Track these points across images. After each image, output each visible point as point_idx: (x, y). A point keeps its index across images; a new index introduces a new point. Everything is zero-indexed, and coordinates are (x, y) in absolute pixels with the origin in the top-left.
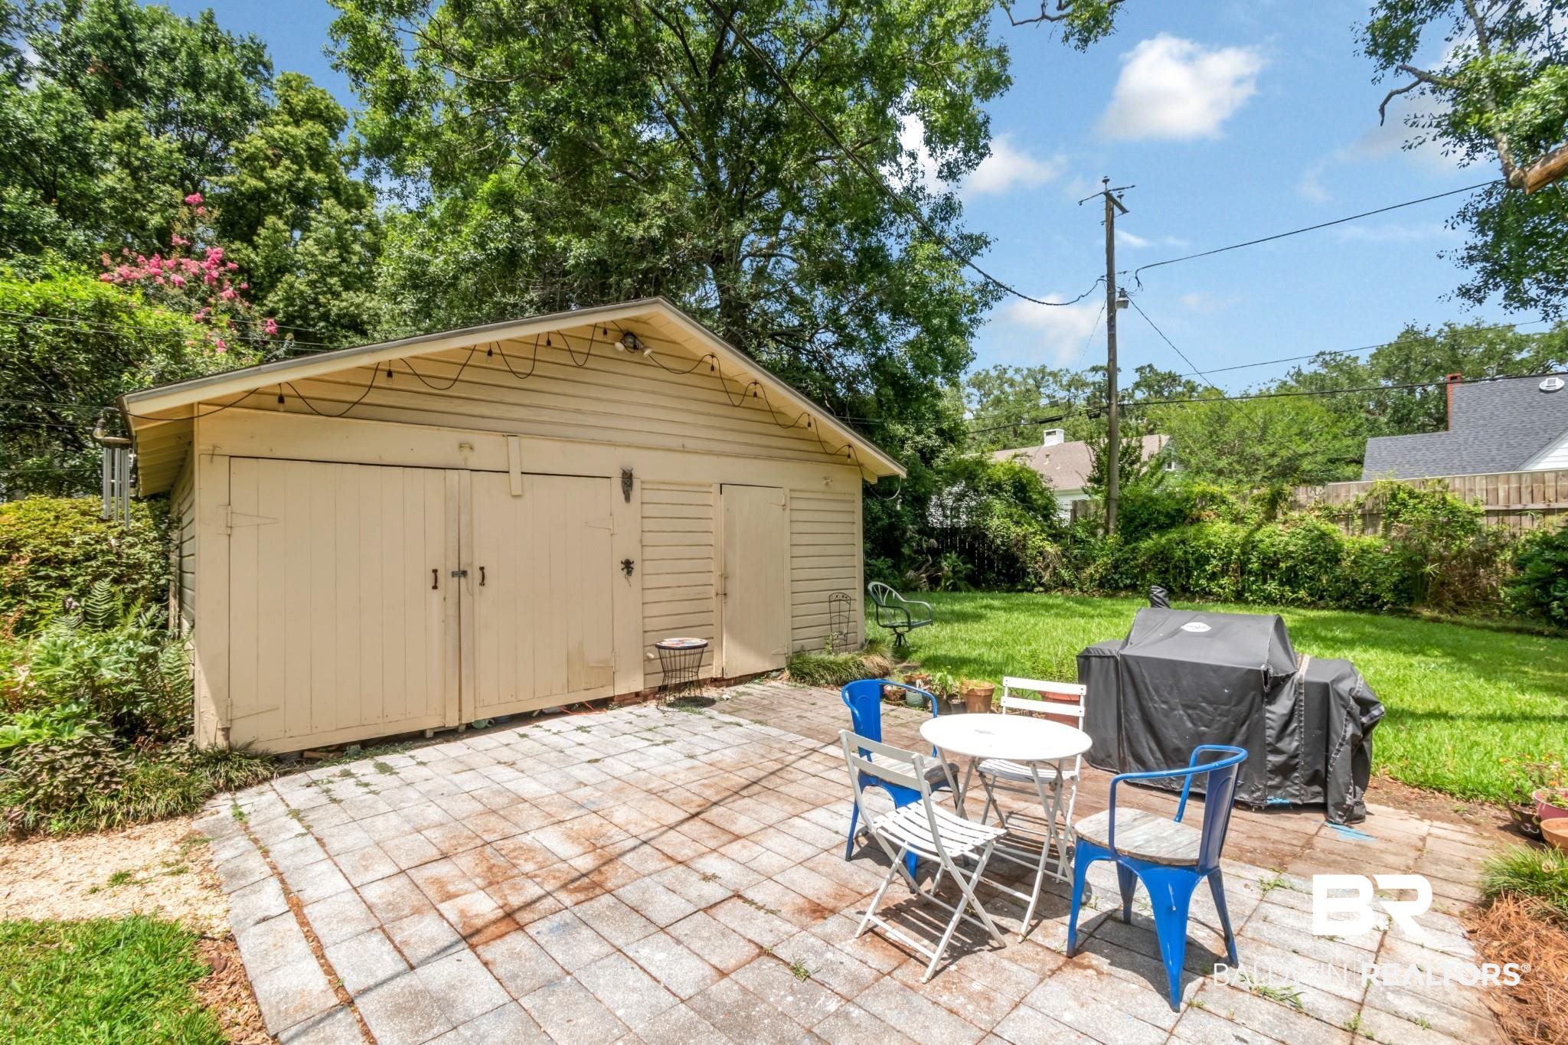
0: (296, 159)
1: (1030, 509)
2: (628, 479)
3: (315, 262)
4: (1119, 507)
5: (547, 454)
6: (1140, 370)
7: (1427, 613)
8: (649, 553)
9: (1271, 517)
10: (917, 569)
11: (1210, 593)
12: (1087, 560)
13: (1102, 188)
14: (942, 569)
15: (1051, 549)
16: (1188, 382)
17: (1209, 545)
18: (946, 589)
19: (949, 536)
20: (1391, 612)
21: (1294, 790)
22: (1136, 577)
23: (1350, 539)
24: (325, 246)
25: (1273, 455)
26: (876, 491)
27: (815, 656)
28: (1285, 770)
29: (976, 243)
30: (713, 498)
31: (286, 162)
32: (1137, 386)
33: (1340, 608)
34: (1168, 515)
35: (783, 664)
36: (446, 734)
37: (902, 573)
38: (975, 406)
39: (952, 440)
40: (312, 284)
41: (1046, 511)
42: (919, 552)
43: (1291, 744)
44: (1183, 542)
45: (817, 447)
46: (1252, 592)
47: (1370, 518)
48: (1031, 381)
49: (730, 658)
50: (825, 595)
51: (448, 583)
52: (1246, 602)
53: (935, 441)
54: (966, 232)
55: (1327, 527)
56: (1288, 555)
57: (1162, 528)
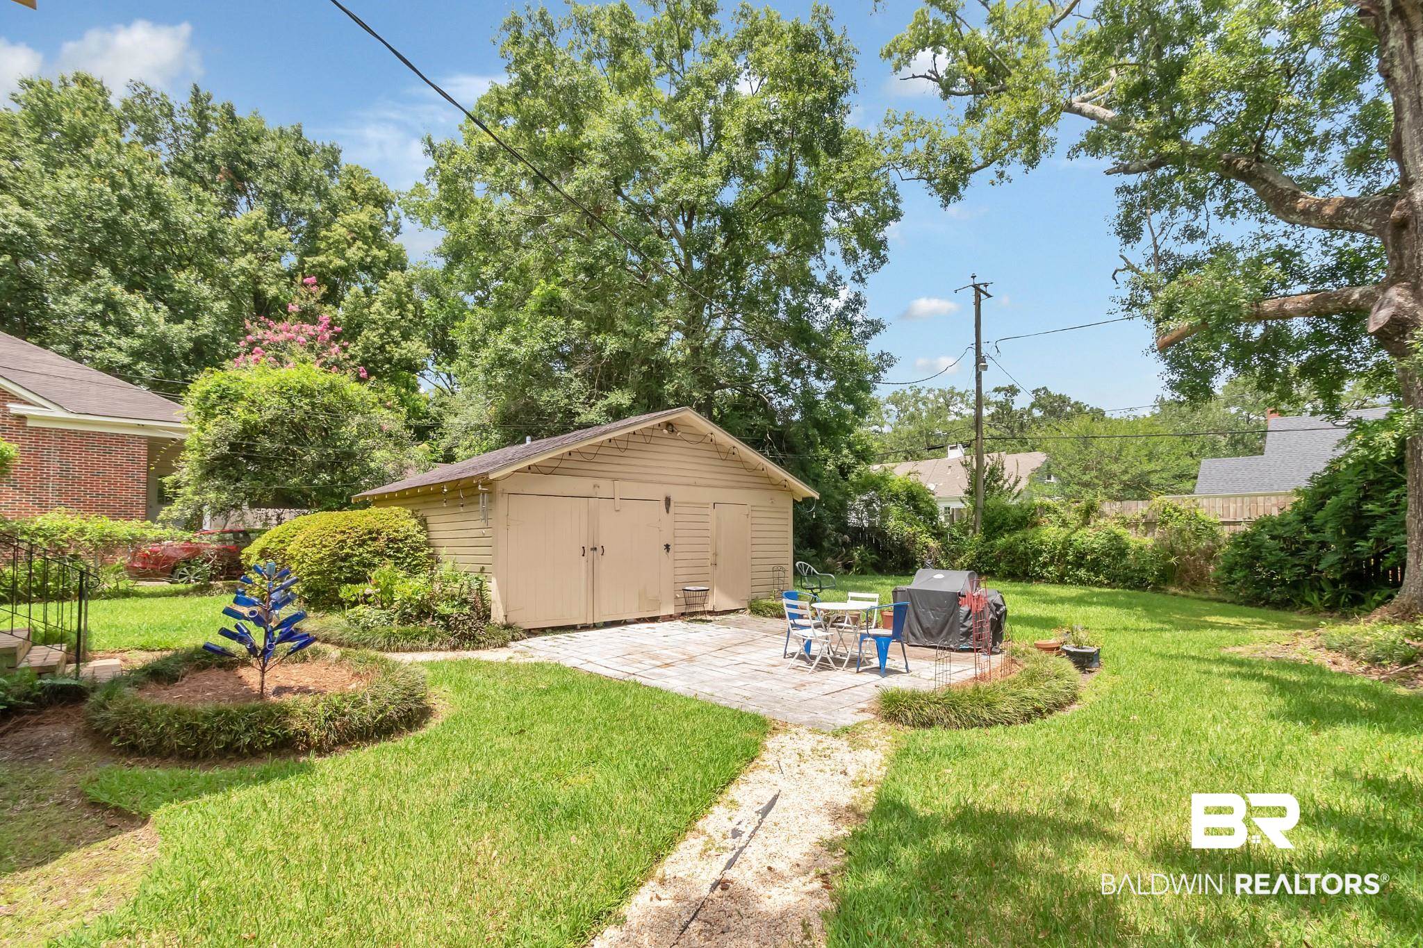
0: (365, 240)
1: (919, 513)
2: (668, 501)
3: (383, 319)
4: (983, 514)
5: (631, 489)
6: (1036, 391)
7: (1173, 590)
8: (678, 541)
9: (1086, 523)
10: (835, 558)
11: (1043, 577)
12: (959, 553)
13: (971, 282)
14: (853, 558)
15: (933, 543)
16: (1077, 403)
17: (1042, 543)
18: (856, 572)
19: (858, 535)
20: (1153, 589)
21: (970, 644)
22: (993, 565)
23: (1134, 539)
24: (390, 306)
25: (1125, 472)
26: (801, 506)
27: (764, 601)
28: (967, 634)
29: (875, 327)
30: (710, 511)
31: (359, 243)
32: (1033, 406)
33: (1125, 588)
34: (1015, 521)
35: (746, 606)
36: (585, 627)
37: (823, 560)
38: (893, 420)
39: (864, 459)
40: (381, 336)
41: (932, 516)
42: (836, 543)
43: (969, 623)
44: (1025, 540)
45: (767, 481)
46: (1070, 577)
47: (1150, 525)
48: (941, 400)
49: (717, 600)
50: (770, 568)
51: (589, 553)
52: (1065, 583)
53: (851, 460)
54: (869, 319)
55: (1121, 531)
56: (1093, 550)
57: (1011, 531)
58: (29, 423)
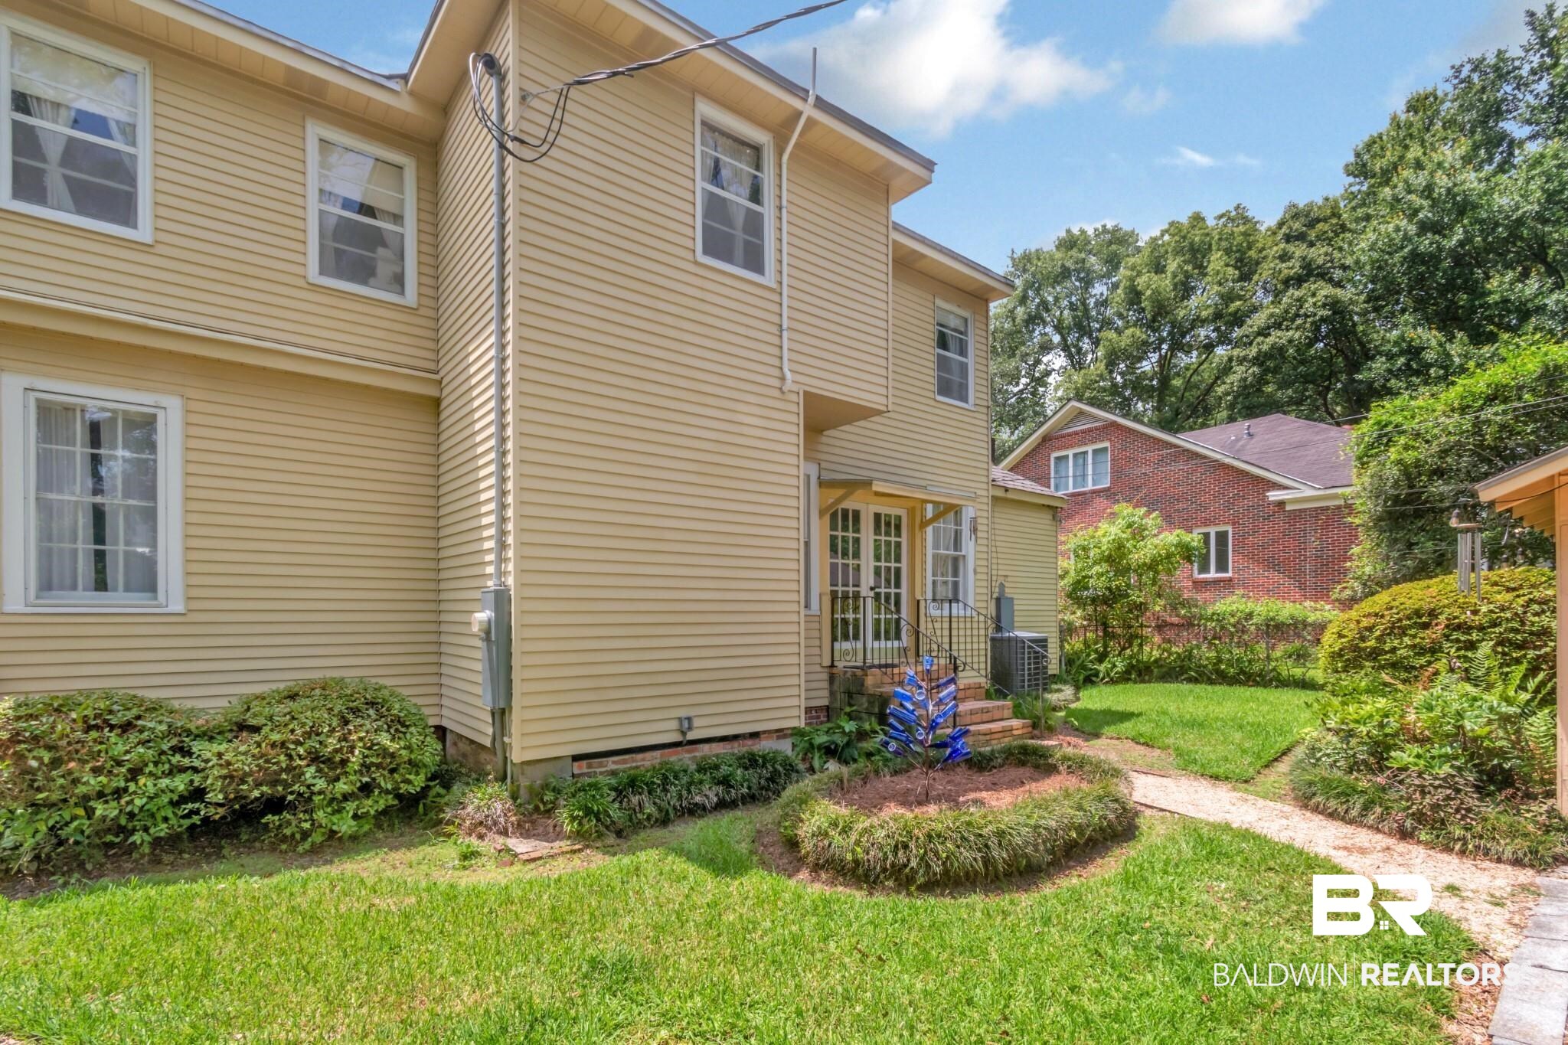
58: (1288, 508)
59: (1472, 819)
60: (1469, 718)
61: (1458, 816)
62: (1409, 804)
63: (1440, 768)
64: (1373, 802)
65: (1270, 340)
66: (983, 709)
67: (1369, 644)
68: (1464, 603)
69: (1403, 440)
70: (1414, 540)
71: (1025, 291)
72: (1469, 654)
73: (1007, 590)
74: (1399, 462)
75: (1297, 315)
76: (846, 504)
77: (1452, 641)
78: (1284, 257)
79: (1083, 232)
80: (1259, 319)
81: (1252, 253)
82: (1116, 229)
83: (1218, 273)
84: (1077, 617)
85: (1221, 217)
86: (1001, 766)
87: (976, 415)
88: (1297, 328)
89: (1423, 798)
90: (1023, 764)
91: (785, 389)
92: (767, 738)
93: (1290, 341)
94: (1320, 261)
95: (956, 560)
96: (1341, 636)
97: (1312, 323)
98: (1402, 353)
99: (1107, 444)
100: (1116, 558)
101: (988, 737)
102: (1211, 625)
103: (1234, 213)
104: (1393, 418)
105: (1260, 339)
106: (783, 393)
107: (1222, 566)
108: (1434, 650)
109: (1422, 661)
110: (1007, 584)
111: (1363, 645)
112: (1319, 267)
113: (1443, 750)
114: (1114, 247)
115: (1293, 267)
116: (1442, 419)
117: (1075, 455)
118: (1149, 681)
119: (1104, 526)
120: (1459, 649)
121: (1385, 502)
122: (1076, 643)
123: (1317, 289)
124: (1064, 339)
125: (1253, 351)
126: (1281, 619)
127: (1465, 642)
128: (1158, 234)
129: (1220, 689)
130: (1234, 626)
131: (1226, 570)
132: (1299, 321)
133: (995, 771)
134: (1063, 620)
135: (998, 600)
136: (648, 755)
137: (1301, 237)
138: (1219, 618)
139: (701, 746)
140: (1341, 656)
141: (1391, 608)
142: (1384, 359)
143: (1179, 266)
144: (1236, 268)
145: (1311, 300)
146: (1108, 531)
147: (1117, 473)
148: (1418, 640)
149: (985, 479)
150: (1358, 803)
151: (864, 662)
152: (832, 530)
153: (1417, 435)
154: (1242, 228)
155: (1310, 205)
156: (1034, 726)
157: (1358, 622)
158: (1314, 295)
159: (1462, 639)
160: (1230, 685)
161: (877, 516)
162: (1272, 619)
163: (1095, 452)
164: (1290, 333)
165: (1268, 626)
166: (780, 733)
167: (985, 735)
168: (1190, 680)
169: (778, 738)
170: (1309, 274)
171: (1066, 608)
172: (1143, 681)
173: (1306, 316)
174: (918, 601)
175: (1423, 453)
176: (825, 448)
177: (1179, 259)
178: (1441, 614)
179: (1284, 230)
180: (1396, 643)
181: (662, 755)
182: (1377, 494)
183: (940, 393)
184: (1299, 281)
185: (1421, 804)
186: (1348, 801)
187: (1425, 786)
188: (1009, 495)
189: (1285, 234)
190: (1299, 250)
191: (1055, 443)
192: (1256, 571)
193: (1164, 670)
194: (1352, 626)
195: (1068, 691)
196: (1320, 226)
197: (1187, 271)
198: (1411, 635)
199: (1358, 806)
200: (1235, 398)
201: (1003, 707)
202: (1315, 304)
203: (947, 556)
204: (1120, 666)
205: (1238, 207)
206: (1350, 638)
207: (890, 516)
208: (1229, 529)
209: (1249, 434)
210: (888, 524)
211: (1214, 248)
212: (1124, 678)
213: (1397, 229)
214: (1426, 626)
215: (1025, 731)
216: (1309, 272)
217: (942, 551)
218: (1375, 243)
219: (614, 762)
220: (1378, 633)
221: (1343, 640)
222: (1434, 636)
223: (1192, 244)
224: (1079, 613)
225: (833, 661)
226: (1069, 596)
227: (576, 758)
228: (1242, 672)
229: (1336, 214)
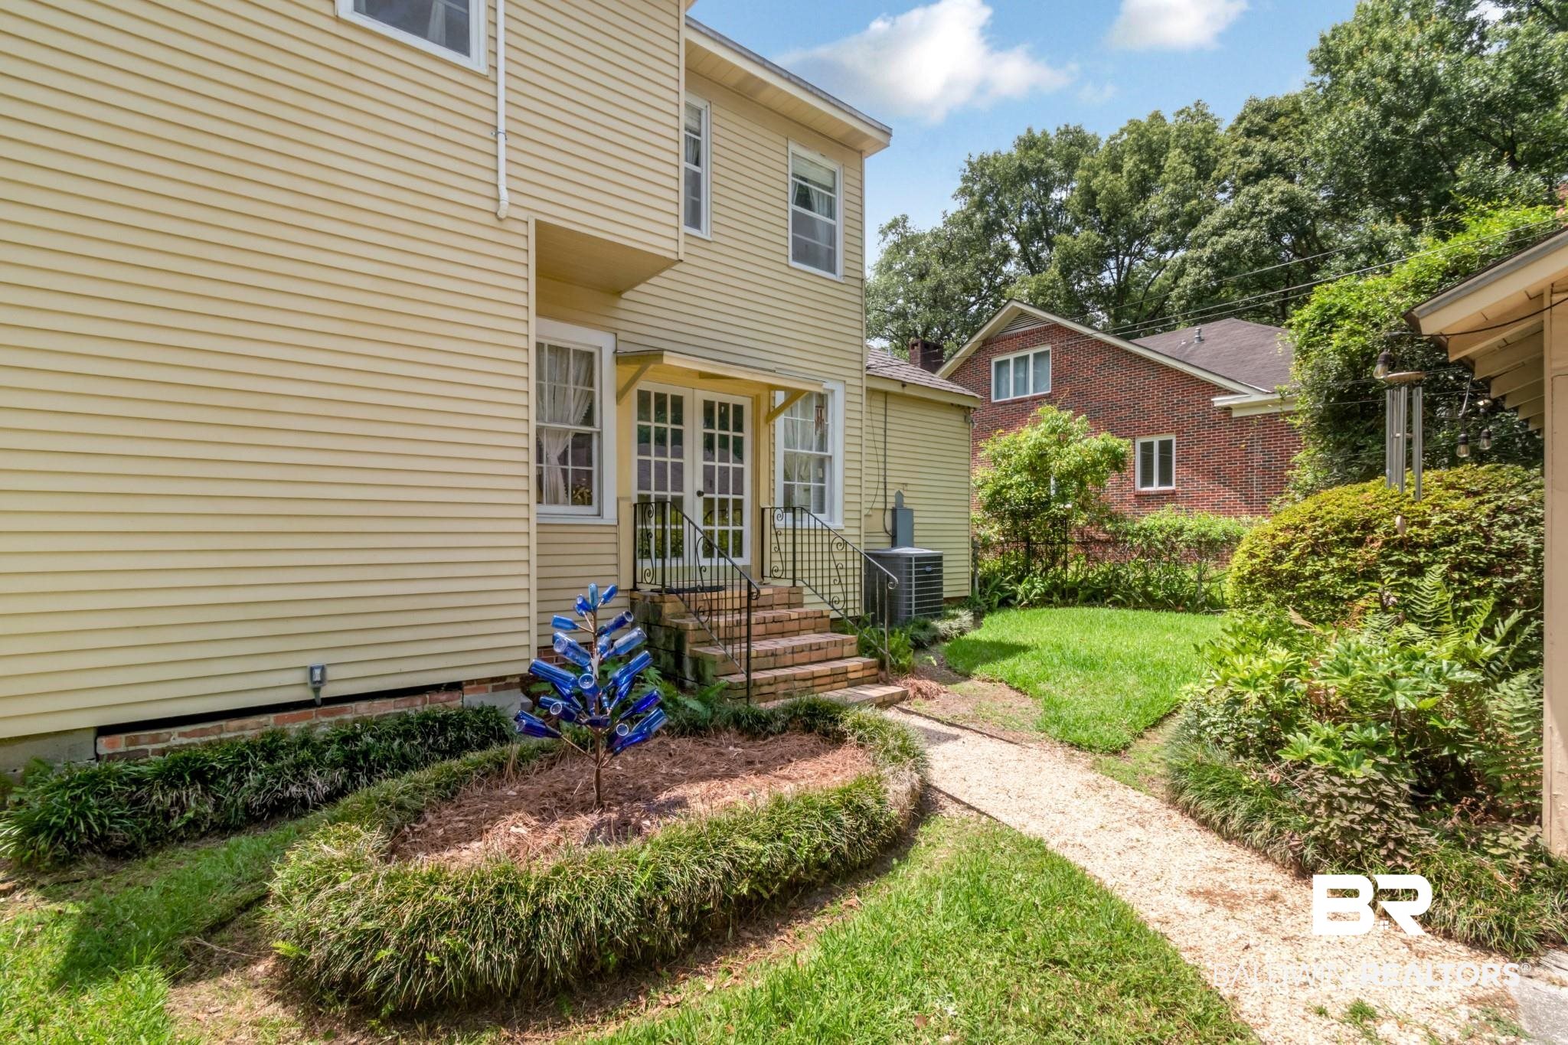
58: (1235, 414)
59: (1405, 858)
60: (1404, 689)
61: (1383, 852)
62: (1311, 820)
63: (1358, 765)
64: (1260, 810)
65: (1225, 239)
66: (811, 645)
67: (1284, 566)
68: (1409, 512)
69: (1348, 325)
70: (1361, 442)
71: (983, 196)
72: (1414, 581)
73: (906, 500)
74: (1343, 350)
75: (1253, 214)
76: (643, 385)
77: (1391, 563)
78: (1245, 152)
79: (1045, 134)
80: (1214, 220)
81: (1210, 151)
82: (1078, 131)
83: (1175, 169)
84: (993, 532)
85: (1181, 112)
86: (784, 730)
87: (845, 288)
88: (1252, 228)
89: (1331, 816)
90: (809, 729)
91: (502, 214)
92: (473, 690)
93: (1246, 241)
94: (1281, 156)
95: (822, 462)
96: (1252, 556)
97: (1269, 221)
98: (1362, 249)
99: (1048, 348)
100: (1037, 466)
101: (809, 683)
102: (1137, 541)
103: (1193, 110)
104: (1337, 301)
105: (1215, 239)
106: (500, 220)
107: (1165, 479)
108: (1370, 574)
109: (1352, 590)
110: (905, 494)
111: (1277, 568)
112: (1279, 163)
113: (1366, 733)
114: (1073, 149)
115: (1254, 162)
116: (1394, 300)
117: (1016, 360)
118: (1073, 605)
119: (1027, 431)
120: (1401, 574)
121: (1328, 398)
122: (991, 561)
123: (1274, 185)
124: (1024, 250)
125: (1207, 252)
126: (1213, 535)
127: (1409, 564)
128: (1117, 132)
129: (1148, 615)
130: (1163, 543)
131: (1169, 483)
132: (1254, 220)
133: (771, 738)
134: (979, 536)
135: (894, 511)
136: (250, 722)
137: (1262, 131)
138: (1147, 534)
139: (353, 705)
140: (1251, 581)
141: (1315, 520)
142: (1343, 257)
143: (1136, 165)
144: (1193, 165)
145: (1267, 197)
146: (1029, 437)
147: (1059, 379)
148: (1348, 562)
149: (857, 366)
150: (1241, 808)
151: (663, 584)
152: (640, 419)
153: (1364, 317)
154: (1201, 125)
155: (1271, 99)
156: (882, 666)
157: (1274, 537)
158: (1270, 191)
159: (1406, 560)
160: (1157, 609)
161: (709, 407)
162: (1204, 535)
163: (1036, 356)
164: (1246, 232)
165: (1200, 543)
166: (499, 683)
167: (804, 680)
168: (1117, 604)
169: (495, 689)
170: (1269, 170)
171: (985, 521)
172: (1066, 605)
173: (1262, 214)
174: (763, 510)
175: (1369, 338)
176: (622, 315)
177: (1136, 157)
178: (1378, 526)
179: (1245, 124)
180: (1319, 565)
181: (277, 720)
182: (1316, 389)
183: (796, 258)
184: (1256, 177)
185: (1327, 824)
186: (1226, 805)
187: (1331, 796)
188: (908, 391)
189: (1246, 129)
190: (1259, 145)
191: (996, 347)
192: (1201, 485)
193: (1089, 592)
194: (1266, 542)
195: (966, 617)
196: (1282, 120)
197: (1144, 171)
198: (1338, 555)
199: (1239, 815)
200: (1189, 302)
201: (843, 643)
202: (1271, 200)
203: (809, 456)
204: (1040, 587)
205: (1197, 104)
206: (1262, 558)
207: (726, 406)
208: (1173, 438)
209: (1201, 340)
210: (724, 417)
211: (1172, 145)
212: (1046, 600)
213: (1359, 115)
214: (1358, 543)
215: (867, 673)
216: (1271, 167)
217: (799, 450)
218: (1335, 132)
219: (183, 735)
220: (1297, 552)
221: (1254, 561)
222: (1368, 556)
223: (1150, 142)
224: (997, 527)
225: (635, 582)
226: (988, 508)
227: (103, 731)
228: (1173, 596)
229: (1296, 108)
